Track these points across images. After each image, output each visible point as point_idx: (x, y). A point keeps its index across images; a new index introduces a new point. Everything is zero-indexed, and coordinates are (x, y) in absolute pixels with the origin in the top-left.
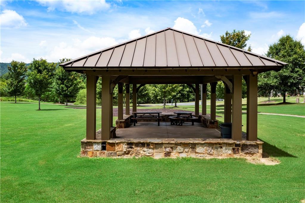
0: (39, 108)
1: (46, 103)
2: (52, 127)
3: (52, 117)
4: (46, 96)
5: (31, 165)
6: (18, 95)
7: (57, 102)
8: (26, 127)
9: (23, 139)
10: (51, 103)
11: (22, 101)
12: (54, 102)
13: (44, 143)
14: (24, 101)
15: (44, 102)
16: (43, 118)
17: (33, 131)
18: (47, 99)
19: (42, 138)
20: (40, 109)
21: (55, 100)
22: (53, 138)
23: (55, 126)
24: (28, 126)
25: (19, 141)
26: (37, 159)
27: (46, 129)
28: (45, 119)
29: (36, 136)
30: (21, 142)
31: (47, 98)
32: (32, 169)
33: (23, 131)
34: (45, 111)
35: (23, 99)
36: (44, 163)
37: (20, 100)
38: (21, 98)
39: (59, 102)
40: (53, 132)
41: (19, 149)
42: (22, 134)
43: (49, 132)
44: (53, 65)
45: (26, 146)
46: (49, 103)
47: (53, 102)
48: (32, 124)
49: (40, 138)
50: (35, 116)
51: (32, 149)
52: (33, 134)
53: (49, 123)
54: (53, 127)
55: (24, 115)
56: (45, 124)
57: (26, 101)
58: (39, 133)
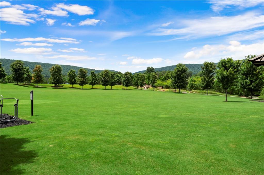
0: (226, 99)
1: (232, 96)
2: (238, 116)
3: (238, 108)
4: (232, 89)
5: (223, 145)
6: (209, 89)
7: (241, 95)
8: (217, 114)
9: (215, 124)
10: (236, 96)
11: (212, 93)
12: (239, 95)
13: (233, 130)
14: (214, 93)
15: (230, 95)
16: (230, 108)
17: (222, 118)
18: (232, 93)
19: (230, 125)
20: (226, 101)
21: (239, 93)
22: (240, 126)
23: (241, 116)
24: (218, 114)
25: (212, 125)
26: (227, 142)
27: (233, 118)
28: (232, 109)
29: (225, 122)
30: (213, 126)
31: (233, 91)
32: (224, 149)
33: (214, 117)
34: (231, 103)
35: (213, 92)
36: (234, 146)
37: (210, 93)
38: (211, 91)
39: (244, 95)
40: (240, 121)
41: (213, 131)
42: (214, 119)
43: (236, 121)
44: (238, 62)
45: (218, 130)
46: (235, 96)
47: (237, 95)
48: (221, 112)
49: (228, 124)
50: (223, 106)
51: (223, 132)
52: (222, 121)
53: (236, 113)
54: (240, 117)
55: (214, 104)
56: (232, 113)
57: (215, 94)
58: (227, 120)
